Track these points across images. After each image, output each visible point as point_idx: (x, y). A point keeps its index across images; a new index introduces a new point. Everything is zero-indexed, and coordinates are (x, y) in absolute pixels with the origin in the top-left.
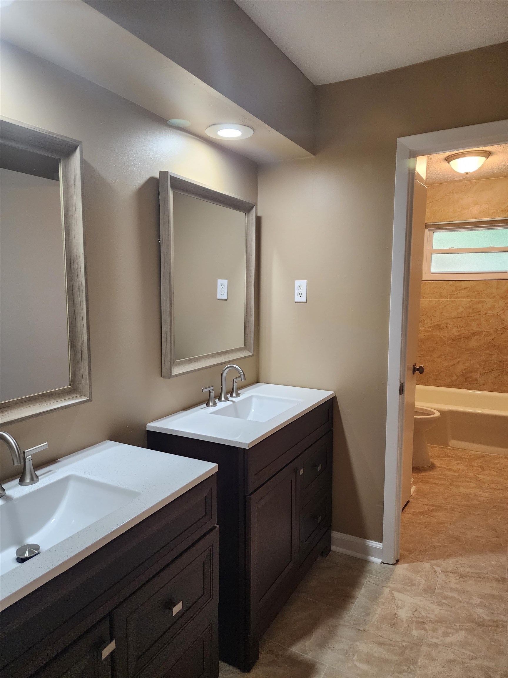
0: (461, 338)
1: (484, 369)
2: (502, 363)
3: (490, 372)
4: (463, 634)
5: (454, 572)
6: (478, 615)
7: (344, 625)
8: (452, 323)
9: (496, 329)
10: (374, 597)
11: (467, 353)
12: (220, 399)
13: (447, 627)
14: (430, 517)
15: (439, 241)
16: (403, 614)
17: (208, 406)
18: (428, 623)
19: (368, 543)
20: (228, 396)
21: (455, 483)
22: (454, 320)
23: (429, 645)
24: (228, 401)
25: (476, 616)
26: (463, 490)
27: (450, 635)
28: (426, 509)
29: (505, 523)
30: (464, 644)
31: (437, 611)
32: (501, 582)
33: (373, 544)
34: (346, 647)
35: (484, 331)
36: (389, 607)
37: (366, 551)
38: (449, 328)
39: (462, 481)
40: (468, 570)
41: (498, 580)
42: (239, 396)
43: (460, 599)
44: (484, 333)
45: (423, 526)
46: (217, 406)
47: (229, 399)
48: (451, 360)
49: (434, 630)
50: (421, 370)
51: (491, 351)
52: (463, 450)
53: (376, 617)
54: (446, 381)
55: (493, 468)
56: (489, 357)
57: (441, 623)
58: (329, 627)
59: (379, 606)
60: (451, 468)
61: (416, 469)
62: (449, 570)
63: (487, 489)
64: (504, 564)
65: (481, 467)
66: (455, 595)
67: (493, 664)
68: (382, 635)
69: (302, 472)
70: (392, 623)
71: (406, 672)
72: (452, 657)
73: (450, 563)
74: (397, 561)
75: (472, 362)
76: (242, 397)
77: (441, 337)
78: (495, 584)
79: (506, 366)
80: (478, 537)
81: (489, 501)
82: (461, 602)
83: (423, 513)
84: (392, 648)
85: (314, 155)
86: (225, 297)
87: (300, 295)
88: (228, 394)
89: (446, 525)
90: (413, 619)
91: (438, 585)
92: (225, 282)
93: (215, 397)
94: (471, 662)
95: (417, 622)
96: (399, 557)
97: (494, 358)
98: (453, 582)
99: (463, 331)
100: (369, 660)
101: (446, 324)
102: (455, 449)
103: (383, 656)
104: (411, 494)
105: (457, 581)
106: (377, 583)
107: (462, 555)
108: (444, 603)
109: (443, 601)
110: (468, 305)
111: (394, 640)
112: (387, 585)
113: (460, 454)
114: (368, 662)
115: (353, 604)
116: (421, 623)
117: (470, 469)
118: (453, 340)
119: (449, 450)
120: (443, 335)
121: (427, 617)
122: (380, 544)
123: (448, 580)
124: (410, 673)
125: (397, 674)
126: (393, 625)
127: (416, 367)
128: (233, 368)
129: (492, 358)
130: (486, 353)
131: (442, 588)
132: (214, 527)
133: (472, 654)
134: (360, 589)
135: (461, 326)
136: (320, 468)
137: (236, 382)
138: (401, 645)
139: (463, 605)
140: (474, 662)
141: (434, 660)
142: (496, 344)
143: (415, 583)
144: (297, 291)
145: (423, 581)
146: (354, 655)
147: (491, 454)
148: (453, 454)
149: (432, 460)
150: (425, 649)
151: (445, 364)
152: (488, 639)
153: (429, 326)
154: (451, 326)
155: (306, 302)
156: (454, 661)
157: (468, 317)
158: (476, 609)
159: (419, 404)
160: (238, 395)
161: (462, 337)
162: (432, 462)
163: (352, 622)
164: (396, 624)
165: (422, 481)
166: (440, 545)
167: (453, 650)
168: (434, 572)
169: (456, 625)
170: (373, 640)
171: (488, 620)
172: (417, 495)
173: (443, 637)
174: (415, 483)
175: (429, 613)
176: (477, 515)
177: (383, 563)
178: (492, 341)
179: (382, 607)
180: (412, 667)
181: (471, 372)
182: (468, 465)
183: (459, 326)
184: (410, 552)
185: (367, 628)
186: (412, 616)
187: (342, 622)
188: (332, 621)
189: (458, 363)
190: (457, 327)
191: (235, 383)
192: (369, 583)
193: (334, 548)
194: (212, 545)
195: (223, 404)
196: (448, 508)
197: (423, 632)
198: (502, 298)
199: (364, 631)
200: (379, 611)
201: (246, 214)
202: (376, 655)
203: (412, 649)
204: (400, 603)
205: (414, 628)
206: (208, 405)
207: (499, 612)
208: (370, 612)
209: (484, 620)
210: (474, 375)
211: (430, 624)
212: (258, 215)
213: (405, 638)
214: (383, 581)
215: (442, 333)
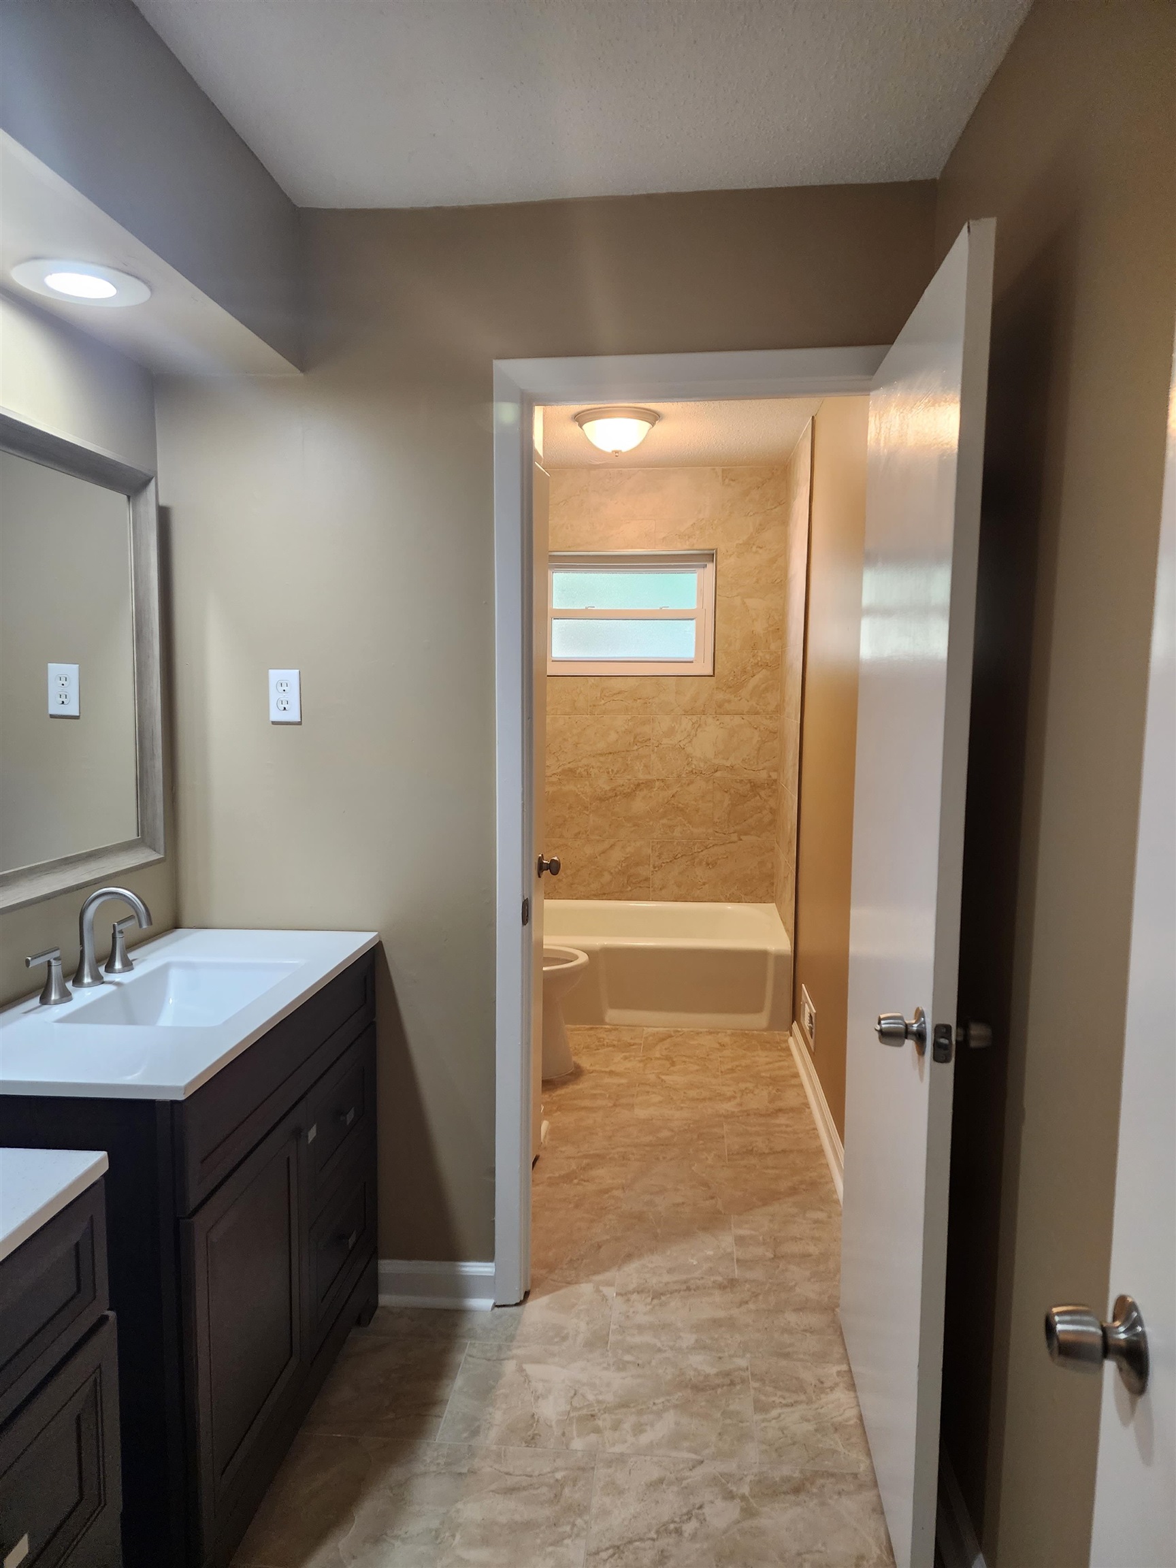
0: (616, 795)
1: (659, 856)
2: (692, 843)
3: (671, 861)
4: (670, 1417)
5: (639, 1291)
6: (695, 1370)
7: (425, 1474)
8: (599, 764)
9: (679, 776)
10: (485, 1391)
11: (628, 825)
12: (78, 981)
13: (640, 1413)
14: (583, 1182)
15: (564, 590)
16: (550, 1410)
17: (45, 1004)
18: (602, 1414)
19: (464, 1269)
20: (102, 969)
21: (623, 1101)
22: (602, 759)
23: (609, 1463)
24: (103, 983)
25: (692, 1373)
26: (641, 1113)
27: (648, 1428)
28: (574, 1167)
29: (723, 1166)
30: (675, 1440)
31: (617, 1382)
32: (729, 1290)
33: (475, 1269)
34: (435, 1524)
35: (658, 780)
36: (520, 1403)
37: (459, 1288)
38: (593, 776)
39: (636, 1094)
40: (666, 1278)
41: (722, 1287)
42: (132, 969)
43: (659, 1345)
44: (657, 783)
45: (571, 1206)
46: (71, 999)
47: (105, 979)
48: (598, 841)
49: (616, 1427)
50: (554, 868)
51: (671, 820)
52: (632, 1027)
53: (493, 1434)
54: (592, 886)
55: (689, 1057)
56: (668, 831)
57: (628, 1407)
58: (391, 1489)
59: (497, 1406)
60: (613, 1069)
61: (548, 1084)
62: (631, 1287)
63: (683, 1101)
64: (729, 1250)
65: (668, 1058)
66: (647, 1338)
67: (734, 1465)
68: (511, 1470)
69: (312, 1134)
70: (529, 1436)
71: (570, 1536)
72: (656, 1474)
73: (631, 1275)
74: (527, 1294)
75: (638, 844)
76: (139, 971)
77: (577, 795)
78: (718, 1297)
79: (698, 848)
80: (678, 1205)
81: (689, 1126)
82: (660, 1350)
83: (568, 1178)
84: (535, 1492)
85: (302, 370)
86: (73, 710)
87: (283, 706)
88: (100, 966)
89: (616, 1193)
90: (572, 1415)
91: (613, 1327)
92: (72, 670)
93: (66, 976)
94: (692, 1474)
95: (580, 1419)
96: (529, 1282)
97: (677, 833)
98: (641, 1310)
99: (620, 782)
100: (488, 1536)
101: (586, 768)
102: (616, 1028)
103: (517, 1518)
104: (542, 1141)
105: (649, 1307)
106: (489, 1355)
107: (652, 1251)
108: (628, 1362)
109: (628, 1358)
110: (626, 727)
111: (537, 1473)
112: (509, 1353)
113: (626, 1038)
114: (485, 1542)
115: (440, 1419)
116: (588, 1420)
117: (648, 1065)
118: (601, 800)
119: (606, 1031)
120: (582, 789)
121: (599, 1402)
122: (490, 1264)
123: (631, 1310)
124: (578, 1535)
125: (550, 1549)
126: (532, 1441)
127: (545, 862)
128: (116, 896)
129: (674, 834)
130: (663, 824)
131: (622, 1330)
132: (103, 1319)
133: (693, 1456)
134: (453, 1379)
135: (615, 771)
136: (350, 1117)
137: (121, 932)
138: (552, 1481)
139: (664, 1355)
140: (699, 1472)
141: (621, 1492)
142: (680, 805)
143: (568, 1334)
144: (274, 696)
145: (583, 1326)
146: (453, 1536)
147: (683, 1029)
148: (613, 1040)
149: (574, 1059)
150: (601, 1472)
151: (588, 850)
152: (719, 1415)
153: (554, 772)
154: (596, 771)
155: (300, 723)
156: (661, 1481)
157: (627, 751)
158: (690, 1356)
159: (551, 942)
160: (128, 965)
161: (618, 793)
162: (575, 1063)
163: (442, 1461)
164: (538, 1437)
165: (559, 1109)
166: (607, 1240)
167: (655, 1459)
168: (603, 1300)
169: (656, 1401)
170: (493, 1487)
171: (715, 1375)
172: (552, 1140)
173: (635, 1435)
174: (547, 1114)
175: (601, 1393)
176: (671, 1159)
177: (497, 1306)
178: (673, 799)
179: (504, 1406)
180: (579, 1522)
181: (637, 864)
182: (644, 1058)
183: (610, 770)
184: (551, 1267)
185: (477, 1463)
186: (568, 1407)
187: (419, 1468)
188: (397, 1473)
189: (612, 846)
190: (608, 773)
191: (118, 936)
192: (470, 1359)
193: (385, 1299)
194: (99, 1367)
195: (89, 994)
196: (616, 1156)
197: (593, 1437)
198: (686, 713)
199: (472, 1472)
200: (498, 1416)
201: (129, 497)
202: (503, 1519)
203: (575, 1481)
204: (540, 1387)
205: (575, 1433)
206: (45, 1000)
207: (732, 1352)
208: (479, 1427)
209: (707, 1376)
210: (644, 871)
211: (606, 1415)
212: (162, 502)
213: (560, 1463)
214: (500, 1348)
215: (579, 786)
